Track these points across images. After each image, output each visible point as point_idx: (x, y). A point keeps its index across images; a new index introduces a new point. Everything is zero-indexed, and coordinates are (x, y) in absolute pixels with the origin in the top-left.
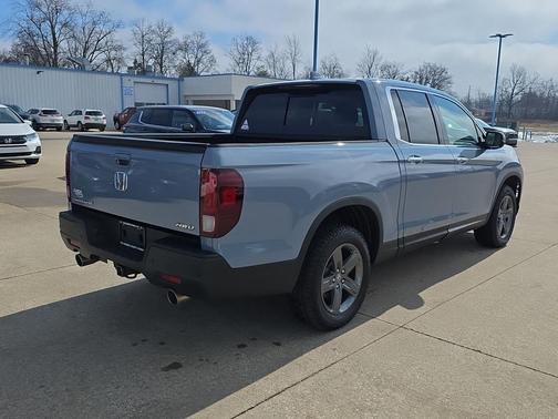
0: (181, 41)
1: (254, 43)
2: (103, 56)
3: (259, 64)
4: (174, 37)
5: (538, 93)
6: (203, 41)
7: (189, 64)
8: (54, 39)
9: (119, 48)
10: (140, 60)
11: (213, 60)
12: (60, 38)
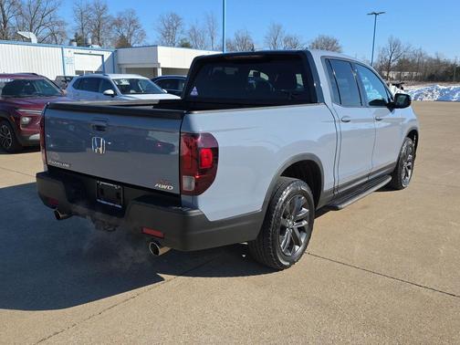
0: (115, 17)
1: (179, 19)
2: (48, 31)
3: (183, 36)
4: (108, 14)
5: (410, 60)
6: (134, 17)
7: (123, 36)
8: (4, 15)
9: (62, 23)
10: (80, 34)
11: (143, 34)
12: (8, 15)
